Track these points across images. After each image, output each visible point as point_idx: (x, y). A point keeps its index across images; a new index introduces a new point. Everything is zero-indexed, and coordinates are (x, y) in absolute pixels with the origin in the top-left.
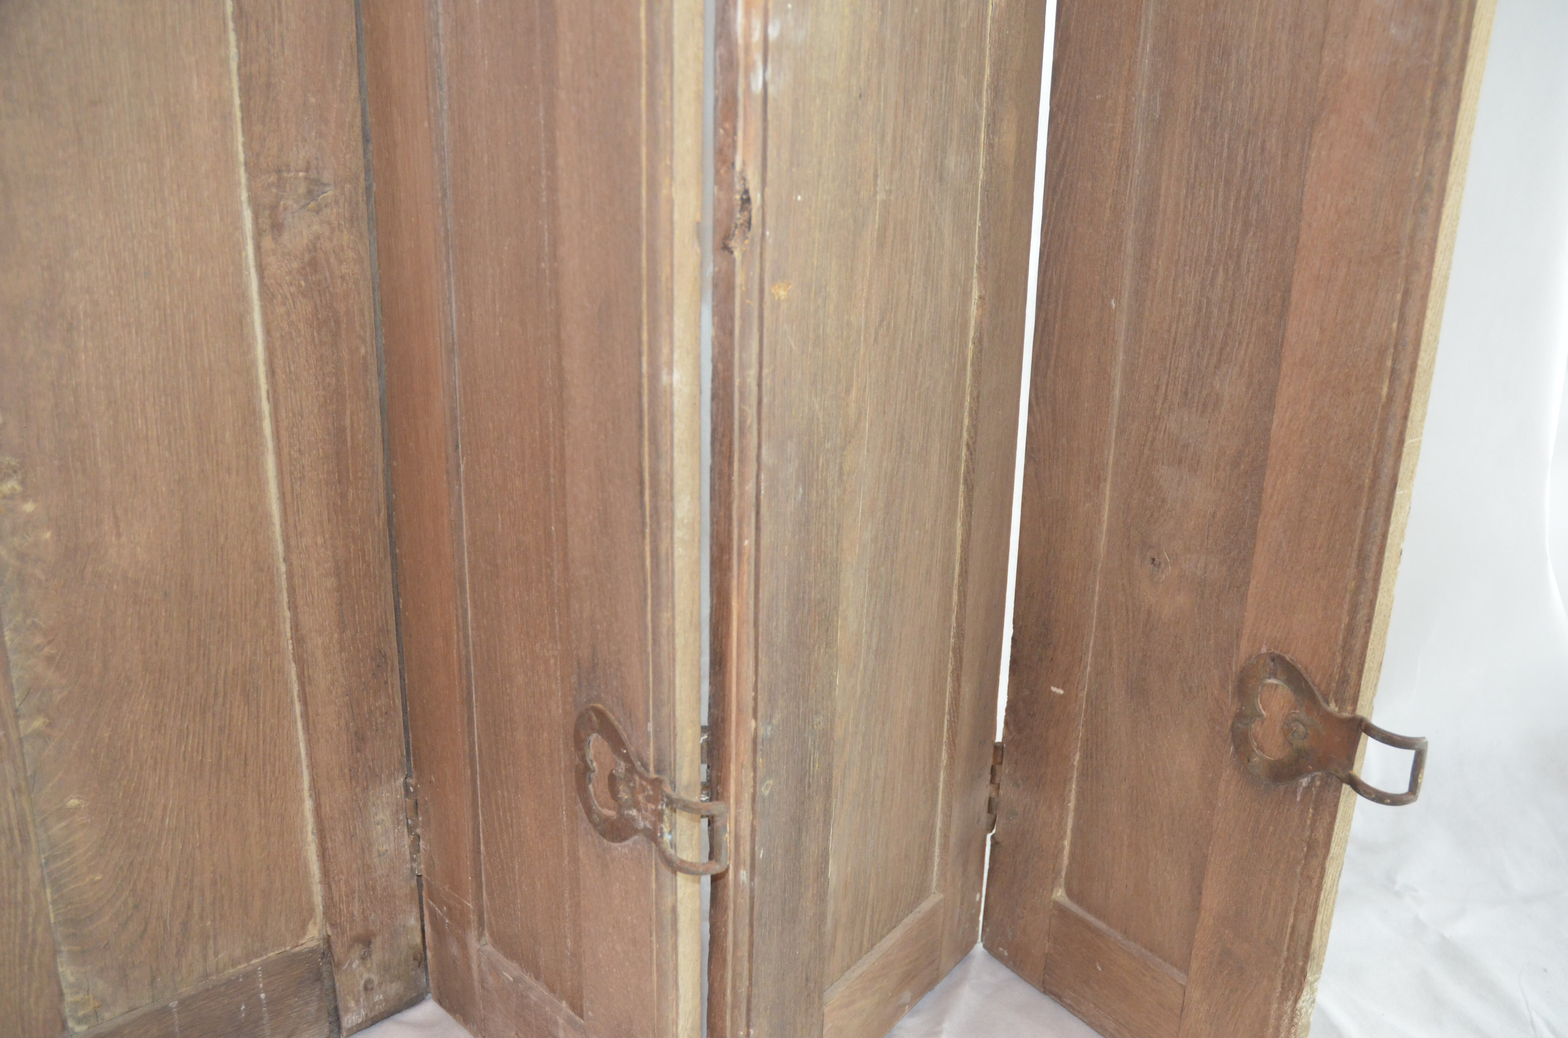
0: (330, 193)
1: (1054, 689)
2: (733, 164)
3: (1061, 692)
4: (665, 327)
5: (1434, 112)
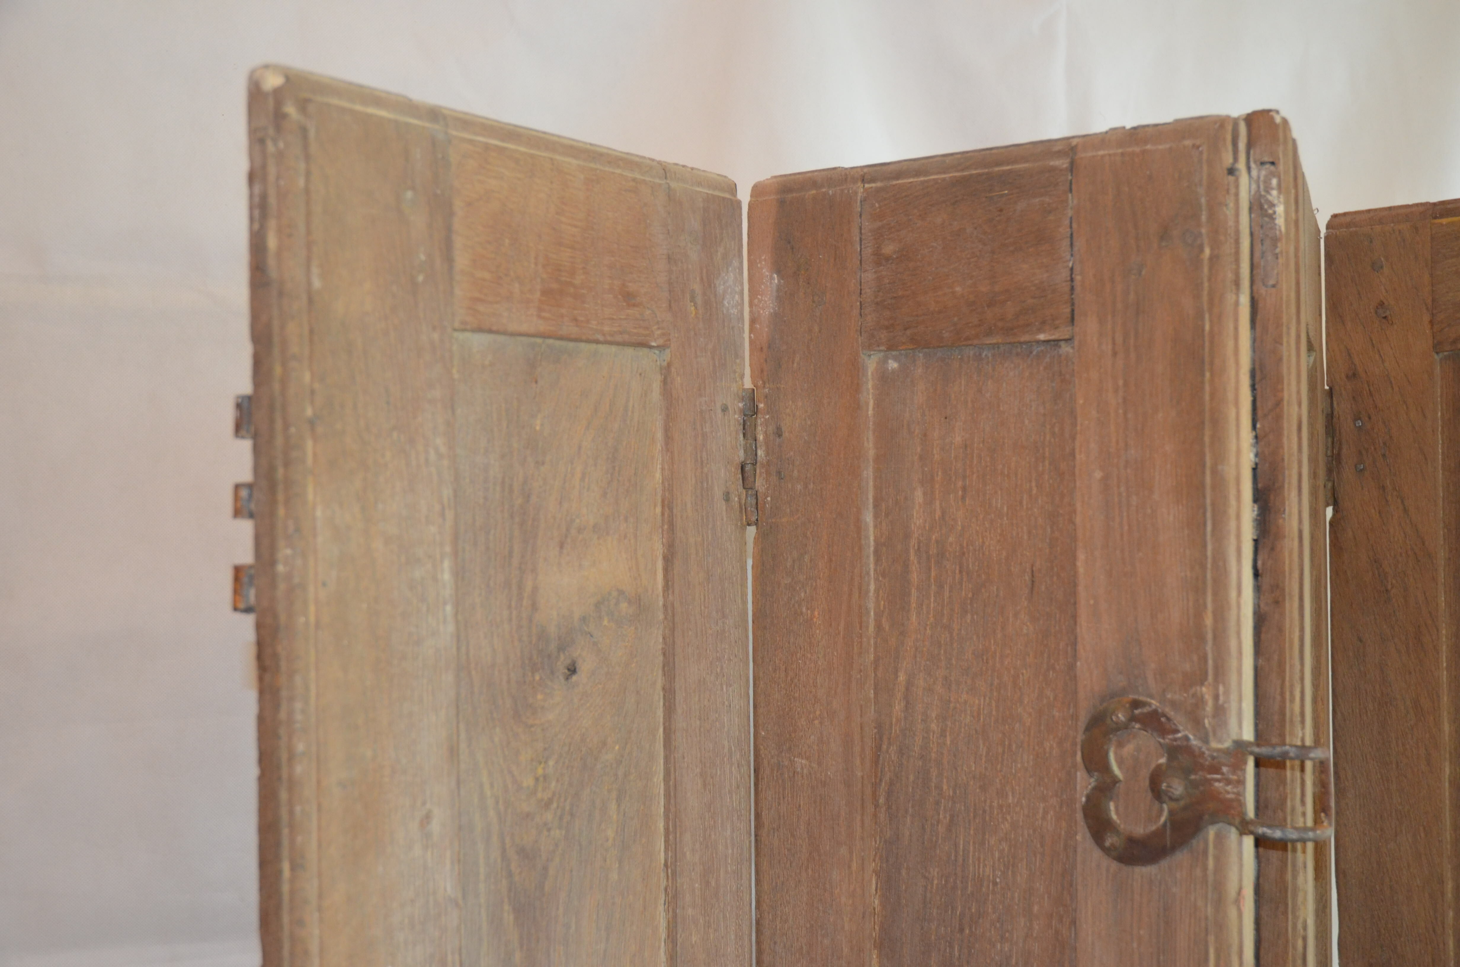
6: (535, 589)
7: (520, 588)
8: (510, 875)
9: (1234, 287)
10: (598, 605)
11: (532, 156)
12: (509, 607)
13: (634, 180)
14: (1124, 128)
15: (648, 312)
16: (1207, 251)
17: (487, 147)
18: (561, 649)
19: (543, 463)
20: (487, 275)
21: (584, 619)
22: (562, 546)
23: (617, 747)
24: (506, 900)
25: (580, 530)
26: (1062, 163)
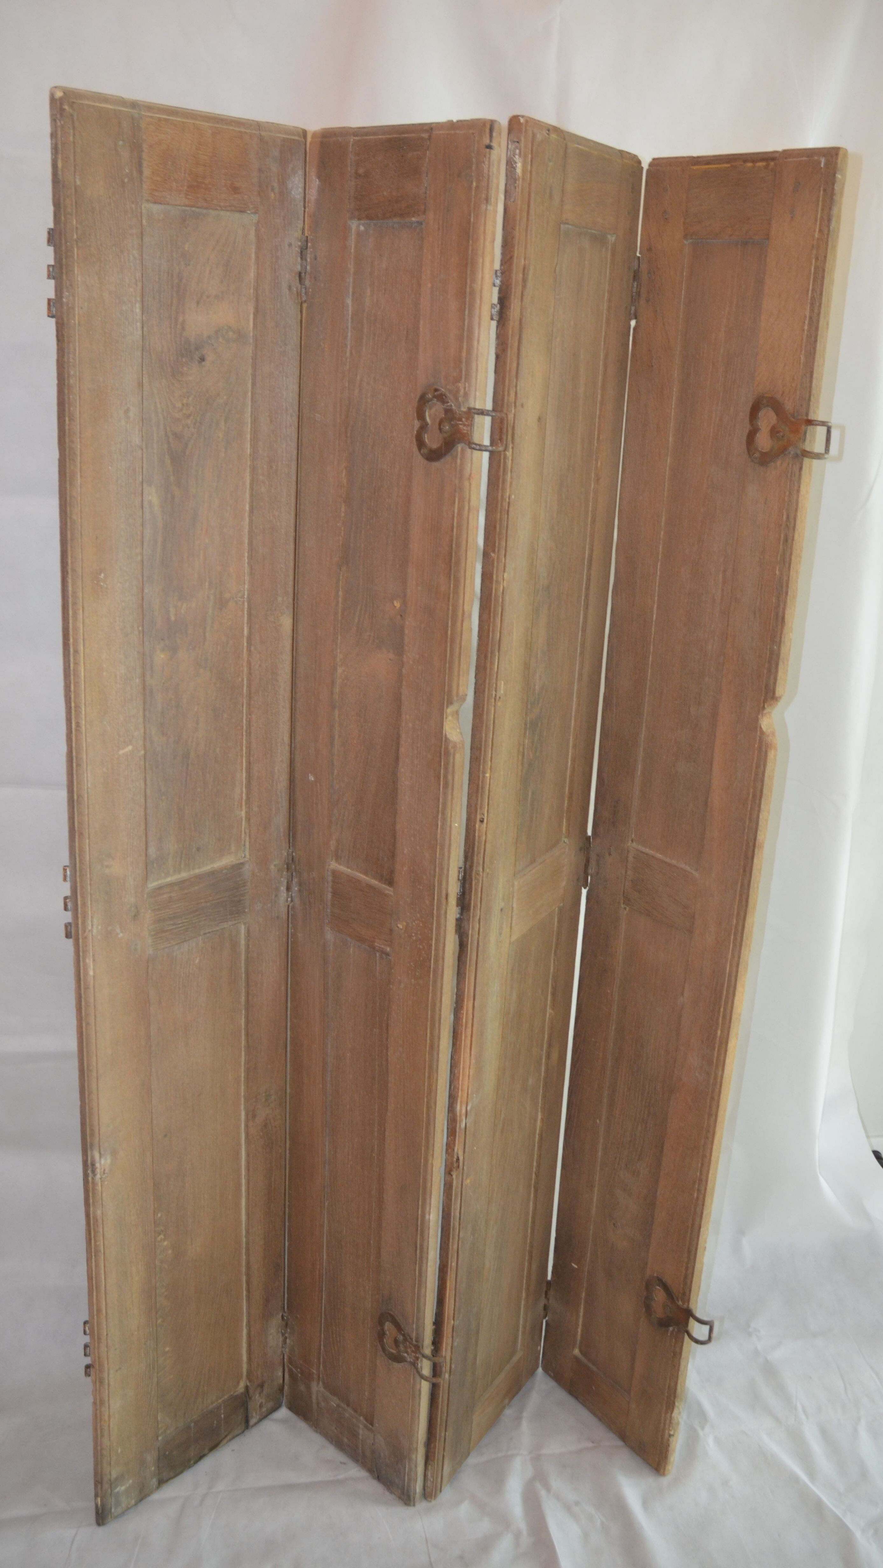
0: (273, 1097)
1: (573, 1265)
2: (454, 1150)
3: (576, 1267)
4: (428, 1201)
5: (710, 1107)
6: (184, 321)
7: (176, 320)
8: (169, 443)
9: (485, 202)
10: (216, 332)
11: (183, 123)
12: (171, 328)
13: (240, 132)
14: (452, 121)
15: (246, 196)
16: (474, 184)
17: (160, 119)
18: (197, 349)
19: (189, 265)
20: (159, 179)
21: (209, 337)
22: (198, 303)
23: (225, 397)
24: (167, 453)
25: (208, 297)
26: (425, 135)
